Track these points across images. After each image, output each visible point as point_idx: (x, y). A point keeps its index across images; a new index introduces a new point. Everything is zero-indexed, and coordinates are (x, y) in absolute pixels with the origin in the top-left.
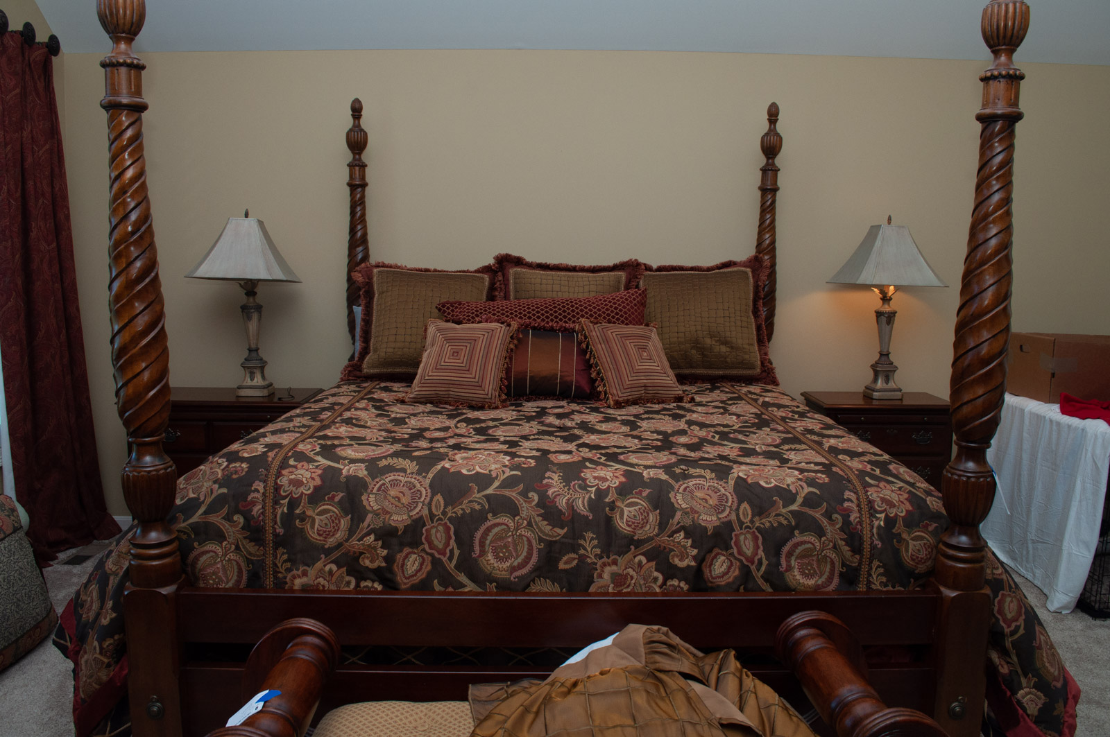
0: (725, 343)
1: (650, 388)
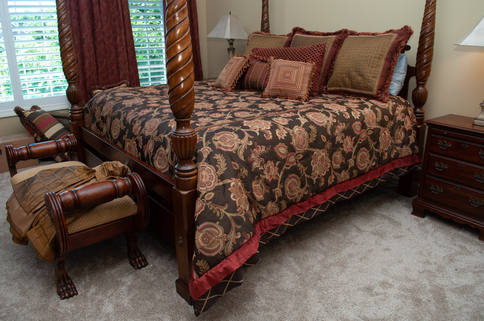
0: (361, 75)
1: (283, 91)
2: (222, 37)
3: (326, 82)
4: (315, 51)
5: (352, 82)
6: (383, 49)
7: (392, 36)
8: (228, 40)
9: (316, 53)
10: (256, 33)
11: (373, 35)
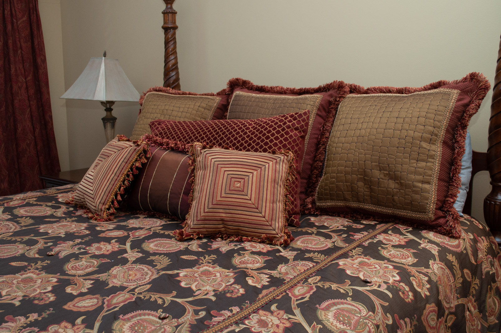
0: (395, 178)
1: (230, 223)
2: (90, 98)
3: (309, 189)
4: (289, 127)
5: (371, 190)
6: (436, 122)
7: (449, 95)
8: (102, 103)
9: (292, 131)
10: (156, 91)
11: (399, 93)
